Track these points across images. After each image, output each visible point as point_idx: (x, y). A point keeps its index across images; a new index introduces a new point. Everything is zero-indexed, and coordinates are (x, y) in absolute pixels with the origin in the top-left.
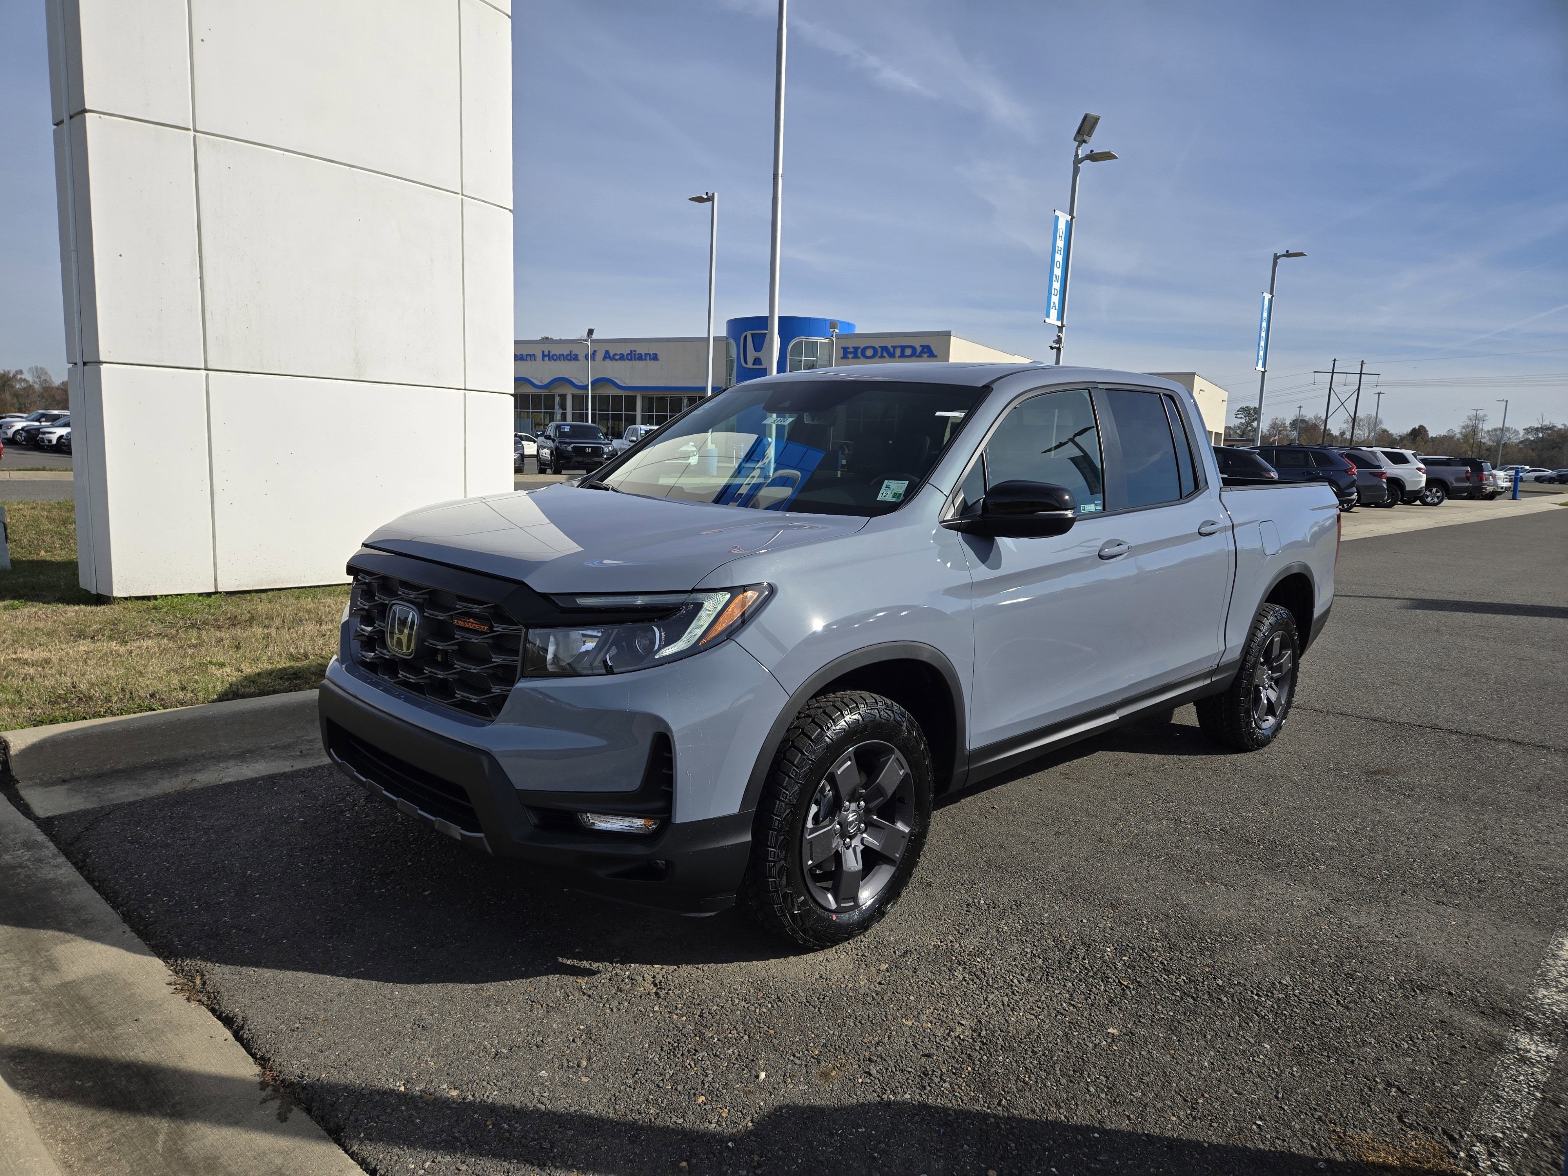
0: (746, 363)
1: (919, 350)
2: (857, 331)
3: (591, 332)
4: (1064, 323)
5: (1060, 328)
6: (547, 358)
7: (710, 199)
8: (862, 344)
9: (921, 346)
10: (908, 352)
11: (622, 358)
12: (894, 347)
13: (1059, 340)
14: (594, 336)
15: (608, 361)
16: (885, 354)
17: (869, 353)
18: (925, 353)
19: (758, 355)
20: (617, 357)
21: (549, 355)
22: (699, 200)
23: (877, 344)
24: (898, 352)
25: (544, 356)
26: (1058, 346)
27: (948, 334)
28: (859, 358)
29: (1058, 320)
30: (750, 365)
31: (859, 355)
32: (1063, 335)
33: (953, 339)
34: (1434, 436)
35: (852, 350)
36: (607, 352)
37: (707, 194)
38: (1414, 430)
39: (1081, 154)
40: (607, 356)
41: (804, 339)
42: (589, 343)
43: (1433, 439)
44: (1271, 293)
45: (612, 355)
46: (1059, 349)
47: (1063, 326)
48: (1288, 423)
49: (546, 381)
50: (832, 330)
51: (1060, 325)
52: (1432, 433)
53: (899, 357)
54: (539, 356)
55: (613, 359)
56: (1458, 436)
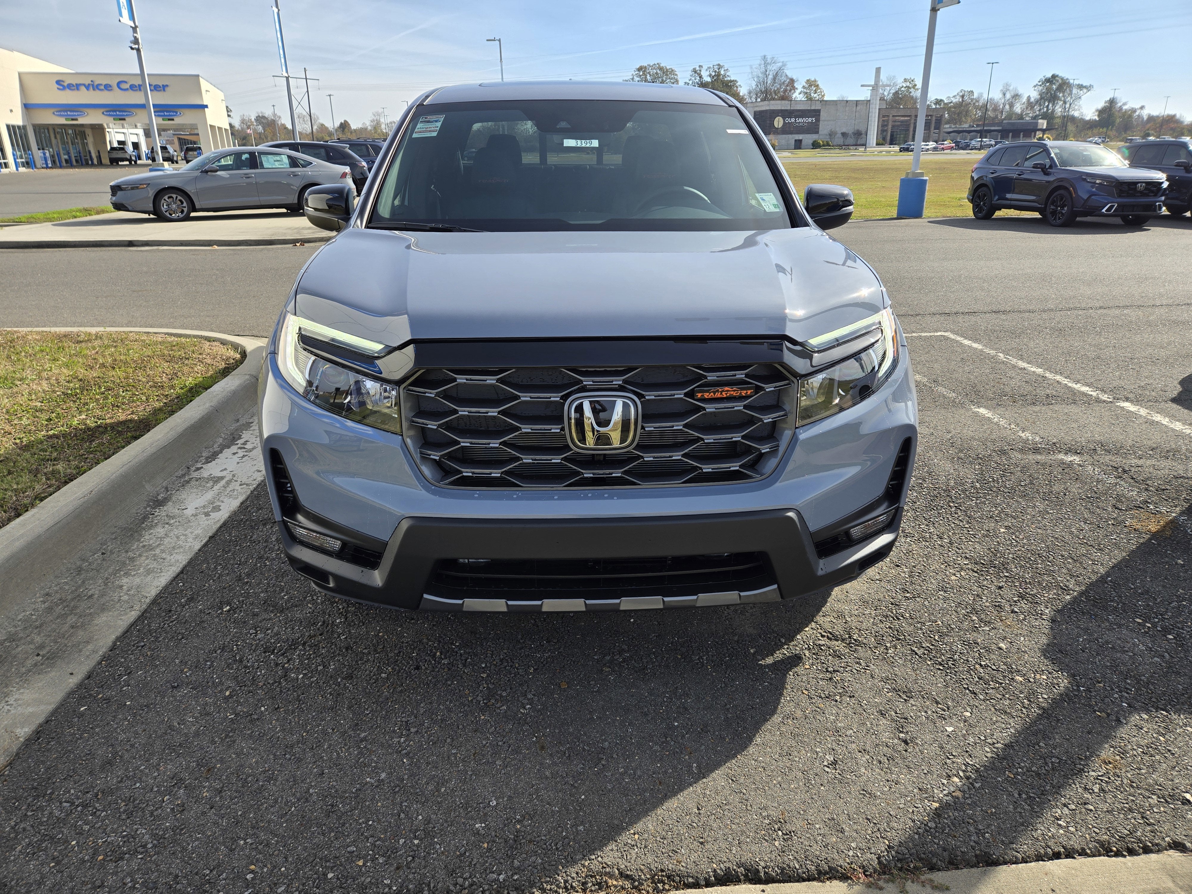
4: (137, 24)
5: (135, 29)
13: (136, 41)
26: (137, 46)
29: (130, 20)
32: (138, 36)
34: (355, 128)
38: (341, 124)
43: (355, 131)
44: (277, 7)
46: (138, 50)
47: (136, 27)
48: (253, 120)
51: (133, 26)
52: (353, 126)
56: (369, 128)
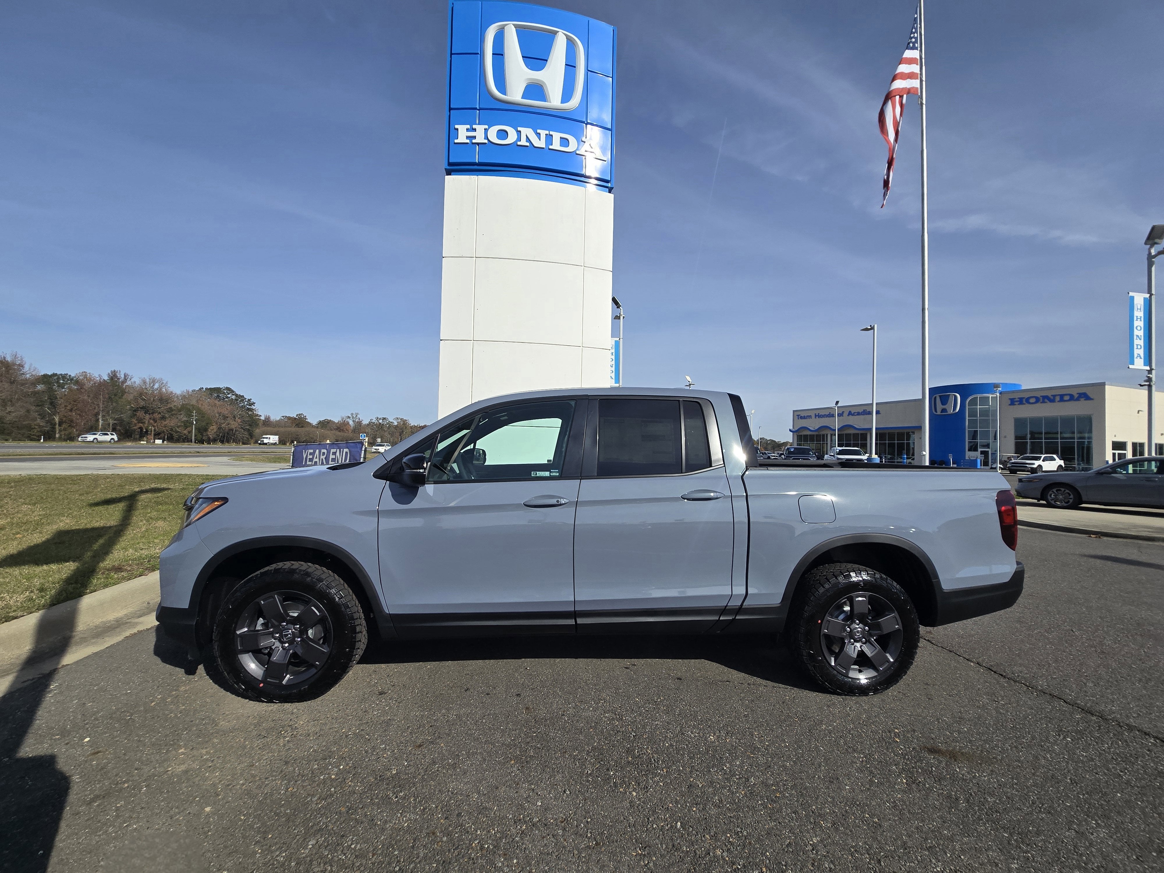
0: (936, 411)
1: (1076, 396)
2: (1023, 388)
3: (837, 402)
5: (1150, 372)
6: (817, 417)
7: (872, 328)
8: (1026, 396)
9: (1078, 393)
10: (1067, 398)
11: (859, 414)
12: (1054, 396)
14: (839, 405)
15: (850, 416)
16: (1046, 400)
17: (1032, 400)
18: (1082, 398)
19: (944, 407)
20: (856, 414)
21: (818, 416)
22: (866, 329)
23: (1039, 394)
24: (1058, 398)
25: (816, 416)
27: (1103, 385)
28: (1024, 404)
29: (1145, 365)
30: (939, 413)
31: (1024, 402)
33: (1107, 388)
35: (1019, 400)
36: (850, 412)
37: (871, 326)
39: (1153, 252)
40: (850, 414)
41: (979, 396)
42: (836, 408)
45: (853, 413)
46: (1150, 386)
47: (1151, 369)
49: (816, 428)
50: (995, 389)
51: (1149, 369)
53: (1058, 401)
54: (813, 416)
55: (853, 415)
